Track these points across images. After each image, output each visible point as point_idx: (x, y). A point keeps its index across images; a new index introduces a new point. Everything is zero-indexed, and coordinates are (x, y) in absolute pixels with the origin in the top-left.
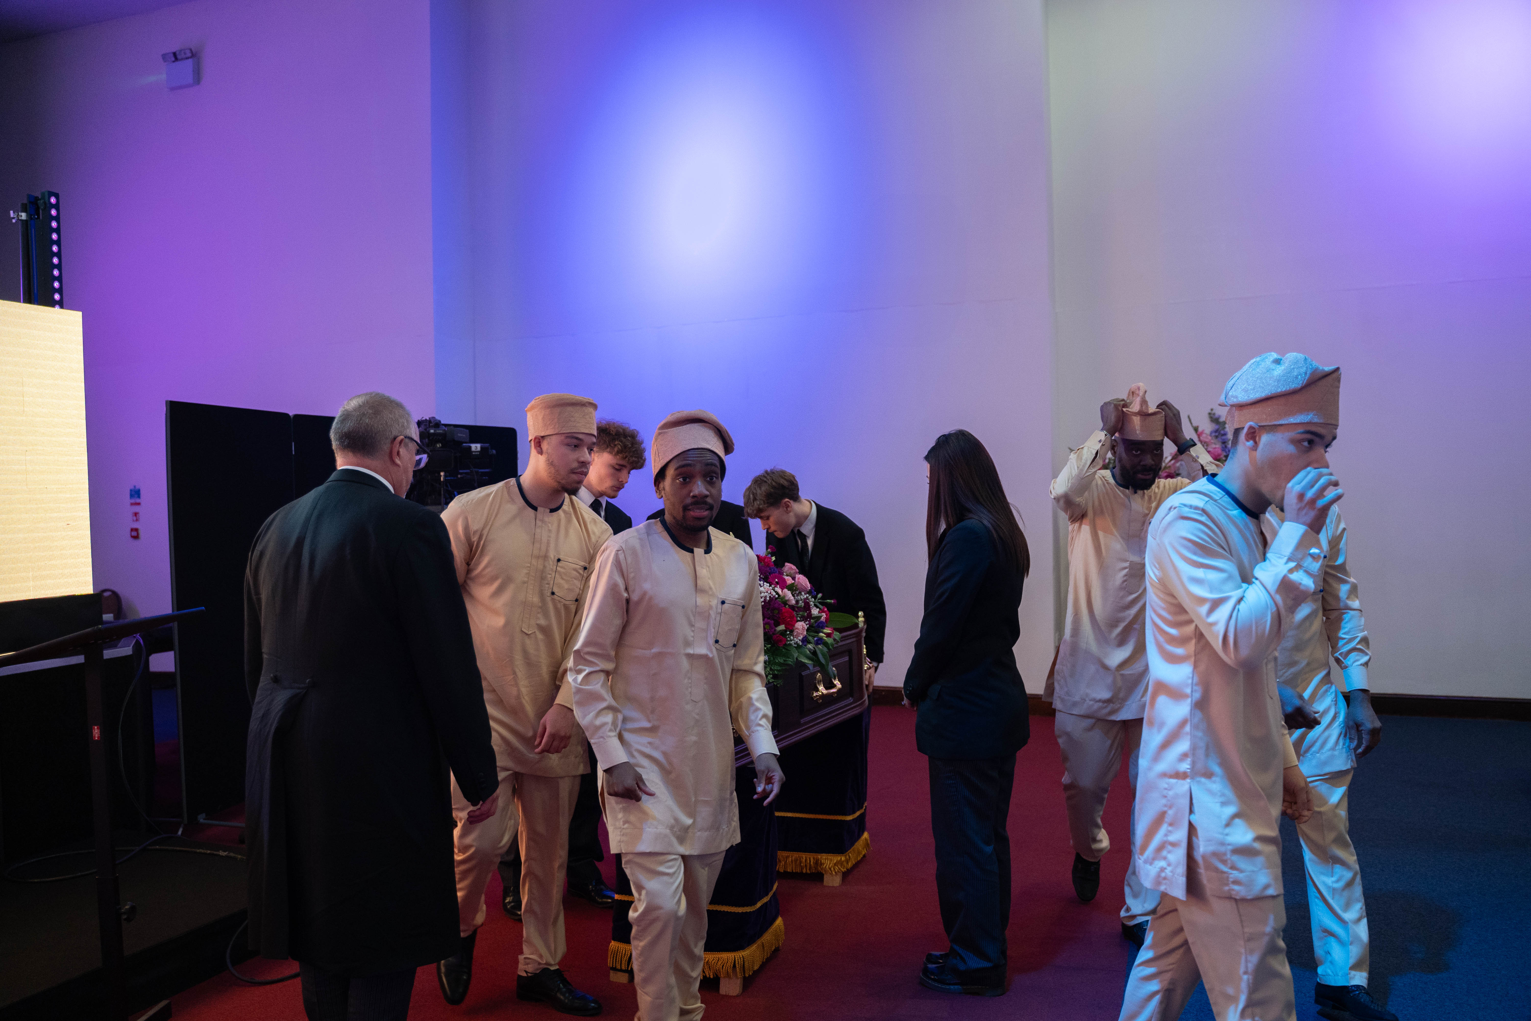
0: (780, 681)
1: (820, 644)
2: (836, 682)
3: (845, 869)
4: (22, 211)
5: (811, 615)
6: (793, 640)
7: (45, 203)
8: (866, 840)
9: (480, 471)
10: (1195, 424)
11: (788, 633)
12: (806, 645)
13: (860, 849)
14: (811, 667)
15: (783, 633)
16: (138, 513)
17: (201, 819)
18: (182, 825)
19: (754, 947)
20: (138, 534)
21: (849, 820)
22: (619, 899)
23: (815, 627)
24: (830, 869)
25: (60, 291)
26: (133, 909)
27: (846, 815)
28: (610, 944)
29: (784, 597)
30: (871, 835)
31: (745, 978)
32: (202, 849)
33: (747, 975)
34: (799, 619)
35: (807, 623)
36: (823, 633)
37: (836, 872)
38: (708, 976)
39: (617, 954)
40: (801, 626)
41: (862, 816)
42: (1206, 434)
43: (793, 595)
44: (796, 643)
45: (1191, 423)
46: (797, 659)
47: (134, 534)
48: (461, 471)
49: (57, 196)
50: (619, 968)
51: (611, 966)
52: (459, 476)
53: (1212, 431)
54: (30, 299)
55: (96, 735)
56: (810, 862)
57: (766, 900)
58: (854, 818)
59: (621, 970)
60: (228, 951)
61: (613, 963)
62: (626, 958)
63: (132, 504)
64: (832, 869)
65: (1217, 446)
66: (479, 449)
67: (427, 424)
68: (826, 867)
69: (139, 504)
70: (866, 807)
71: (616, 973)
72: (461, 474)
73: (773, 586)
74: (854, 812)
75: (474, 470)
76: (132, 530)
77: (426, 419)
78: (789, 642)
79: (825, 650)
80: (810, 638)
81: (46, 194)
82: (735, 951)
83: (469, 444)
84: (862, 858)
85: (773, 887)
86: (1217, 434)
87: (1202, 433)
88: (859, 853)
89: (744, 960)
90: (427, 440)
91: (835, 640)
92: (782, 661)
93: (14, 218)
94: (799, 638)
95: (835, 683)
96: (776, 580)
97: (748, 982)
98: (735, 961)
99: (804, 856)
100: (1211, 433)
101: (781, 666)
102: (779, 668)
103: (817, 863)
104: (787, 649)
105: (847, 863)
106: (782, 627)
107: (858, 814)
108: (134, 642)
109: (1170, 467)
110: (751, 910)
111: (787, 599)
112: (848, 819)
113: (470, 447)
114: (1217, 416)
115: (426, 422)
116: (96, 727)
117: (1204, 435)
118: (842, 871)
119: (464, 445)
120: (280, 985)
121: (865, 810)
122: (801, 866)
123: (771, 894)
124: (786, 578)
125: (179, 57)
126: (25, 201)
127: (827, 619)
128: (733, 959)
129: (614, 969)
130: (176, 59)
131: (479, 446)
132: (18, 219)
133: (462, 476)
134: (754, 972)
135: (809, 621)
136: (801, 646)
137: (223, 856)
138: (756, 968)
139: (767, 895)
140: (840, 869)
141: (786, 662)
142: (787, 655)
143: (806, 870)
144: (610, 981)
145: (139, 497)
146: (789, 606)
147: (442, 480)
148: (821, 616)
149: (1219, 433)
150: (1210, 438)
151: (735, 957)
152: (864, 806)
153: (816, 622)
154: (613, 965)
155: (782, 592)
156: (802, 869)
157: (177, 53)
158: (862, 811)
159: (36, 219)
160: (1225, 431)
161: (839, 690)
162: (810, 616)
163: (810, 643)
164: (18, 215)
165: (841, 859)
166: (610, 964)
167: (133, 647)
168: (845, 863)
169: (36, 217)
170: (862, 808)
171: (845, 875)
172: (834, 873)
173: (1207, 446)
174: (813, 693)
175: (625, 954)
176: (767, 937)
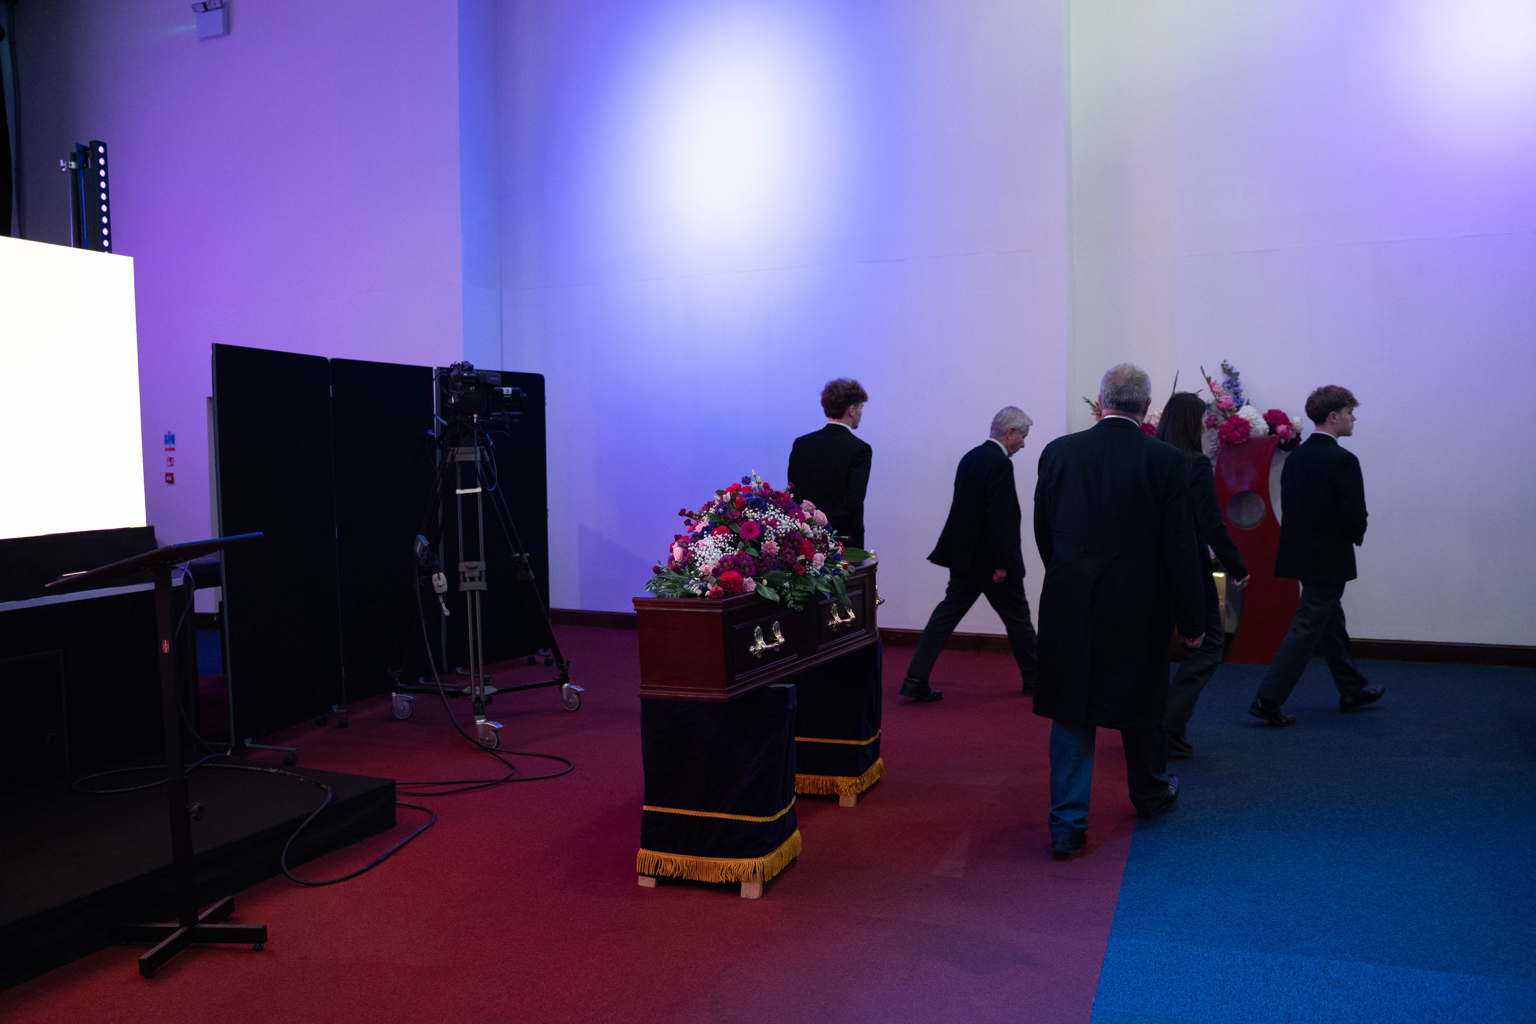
0: (800, 607)
1: (836, 574)
2: (852, 614)
3: (860, 791)
4: (71, 161)
5: (829, 547)
6: (812, 570)
7: (93, 152)
8: (880, 765)
9: (511, 413)
10: (1207, 375)
11: (808, 563)
12: (823, 576)
13: (874, 773)
14: (828, 596)
15: (803, 562)
16: (172, 458)
17: (248, 743)
18: (230, 748)
19: (773, 855)
20: (173, 479)
21: (864, 745)
22: (647, 809)
23: (832, 559)
24: (846, 791)
25: (108, 237)
26: (200, 809)
27: (861, 740)
28: (638, 852)
29: (803, 530)
30: (884, 762)
32: (252, 767)
33: (767, 881)
34: (817, 550)
35: (825, 554)
36: (840, 564)
37: (850, 794)
39: (645, 861)
40: (819, 557)
41: (877, 742)
42: (1218, 384)
43: (812, 529)
44: (815, 573)
45: (1204, 374)
46: (816, 588)
47: (169, 478)
48: (493, 414)
49: (105, 146)
50: (647, 874)
51: (640, 872)
52: (491, 418)
53: (1224, 382)
54: (79, 243)
55: (166, 649)
56: (827, 783)
57: (784, 811)
58: (868, 743)
59: (649, 876)
60: (283, 856)
61: (641, 869)
62: (653, 865)
63: (166, 450)
64: (848, 791)
65: (1229, 397)
66: (510, 392)
67: (461, 367)
68: (841, 789)
69: (173, 449)
70: (880, 734)
71: (644, 879)
72: (493, 416)
73: (793, 519)
74: (869, 738)
75: (505, 412)
76: (167, 475)
77: (459, 364)
78: (808, 572)
79: (842, 581)
80: (827, 569)
81: (94, 144)
82: (757, 857)
83: (501, 388)
84: (876, 782)
85: (791, 801)
86: (1229, 385)
87: (1214, 383)
88: (873, 777)
90: (460, 383)
91: (850, 573)
92: (802, 588)
93: (64, 167)
94: (818, 568)
95: (850, 614)
96: (796, 514)
98: (755, 867)
99: (821, 778)
100: (1224, 384)
101: (801, 593)
102: (800, 595)
103: (834, 785)
104: (806, 578)
105: (862, 785)
106: (802, 557)
107: (872, 739)
108: (184, 574)
110: (771, 820)
111: (806, 532)
113: (502, 390)
114: (1229, 367)
115: (459, 366)
116: (165, 641)
117: (1216, 386)
118: (856, 793)
119: (496, 388)
121: (879, 736)
122: (818, 788)
123: (789, 808)
124: (805, 513)
125: (208, 7)
126: (74, 150)
127: (843, 553)
129: (643, 874)
130: (206, 9)
131: (510, 389)
132: (68, 168)
133: (494, 418)
134: (773, 877)
135: (827, 553)
136: (819, 575)
137: (272, 773)
138: (775, 874)
139: (786, 807)
140: (854, 791)
141: (806, 590)
142: (807, 583)
143: (823, 791)
144: (638, 886)
145: (173, 442)
146: (808, 538)
147: (475, 422)
148: (838, 550)
149: (1232, 384)
150: (1222, 388)
151: (755, 865)
152: (878, 733)
153: (832, 555)
154: (641, 871)
155: (801, 525)
156: (819, 790)
157: (207, 3)
158: (876, 737)
159: (85, 167)
160: (1237, 382)
161: (853, 620)
162: (827, 547)
163: (827, 573)
164: (68, 164)
165: (856, 781)
166: (638, 870)
167: (183, 578)
168: (859, 786)
169: (85, 166)
170: (876, 734)
171: (860, 797)
172: (849, 795)
173: (1219, 396)
174: (829, 622)
175: (653, 860)
176: (785, 847)
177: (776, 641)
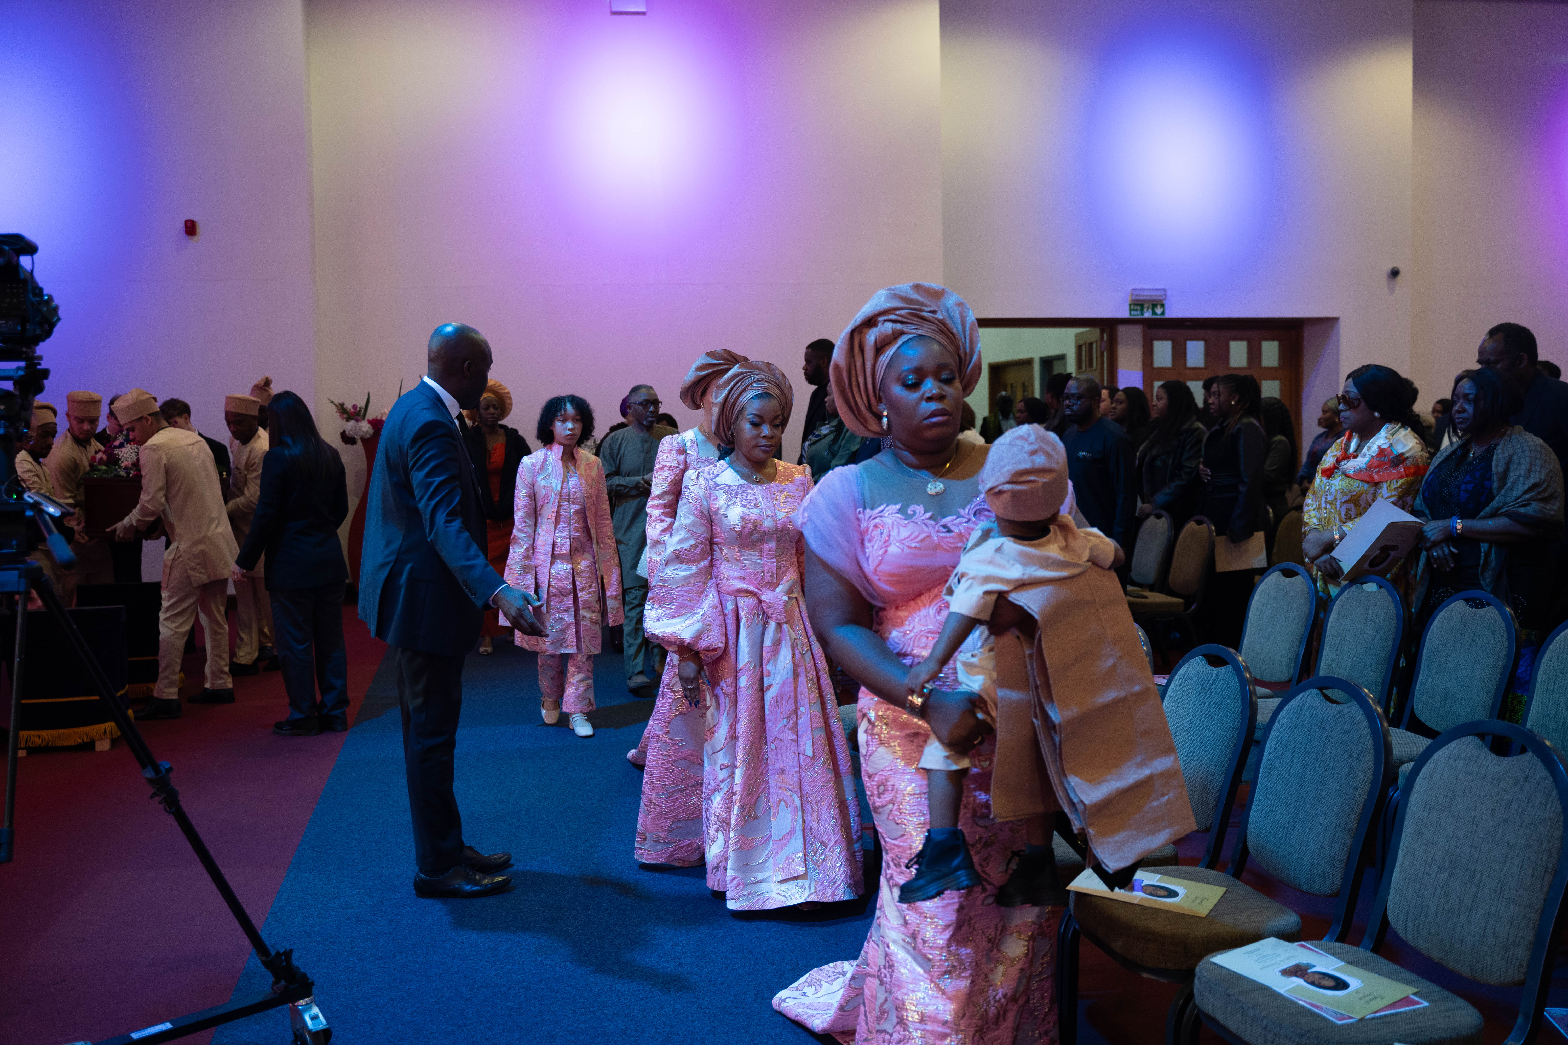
31: (112, 739)
33: (115, 737)
39: (23, 738)
51: (19, 747)
62: (28, 740)
89: (111, 728)
128: (103, 728)
134: (119, 734)
144: (17, 757)
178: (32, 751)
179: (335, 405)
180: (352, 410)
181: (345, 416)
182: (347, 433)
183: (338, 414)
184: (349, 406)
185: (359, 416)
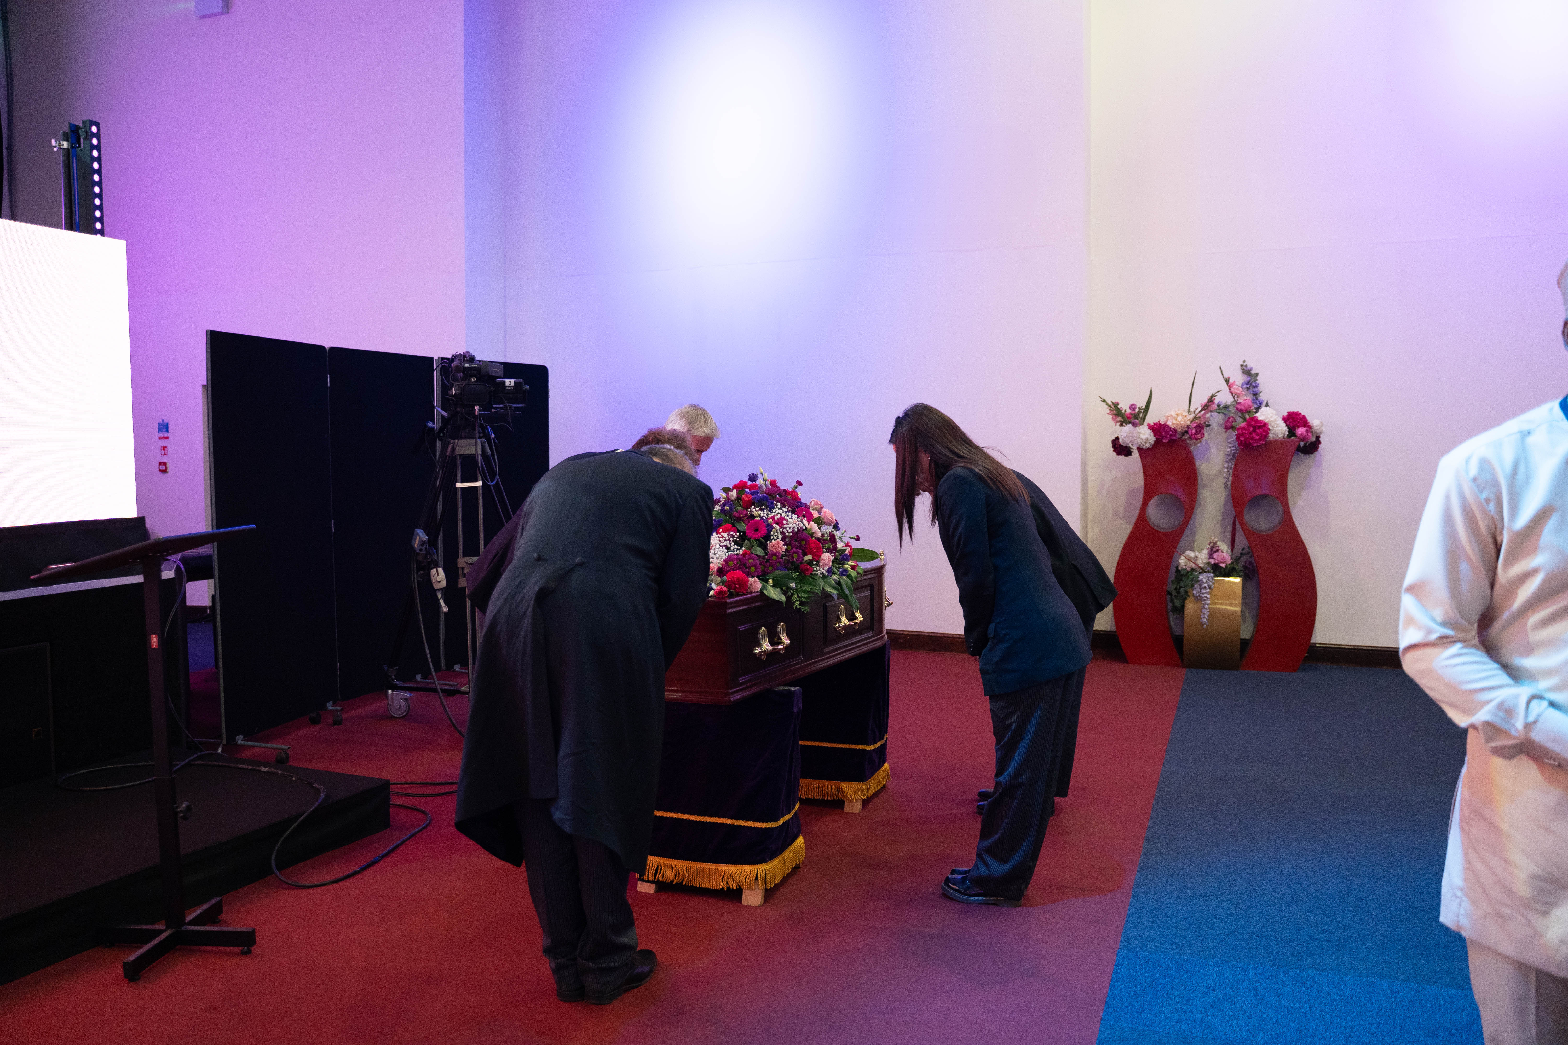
0: (807, 608)
1: (844, 575)
2: (859, 616)
3: (866, 797)
4: (63, 140)
5: (837, 547)
6: (819, 570)
7: (86, 132)
8: (886, 770)
9: (514, 405)
10: (1226, 376)
11: (815, 563)
12: (831, 576)
13: (881, 779)
14: (836, 597)
15: (810, 562)
16: (166, 447)
17: (239, 740)
18: (221, 745)
19: (776, 861)
20: (166, 468)
23: (840, 559)
24: (851, 796)
25: (101, 220)
26: (188, 808)
27: (867, 744)
29: (811, 529)
30: (891, 768)
31: (766, 890)
32: (244, 764)
33: (769, 888)
34: (824, 550)
35: (833, 554)
36: (847, 564)
37: (856, 800)
38: (731, 887)
40: (827, 557)
41: (883, 747)
42: (1237, 385)
43: (819, 528)
44: (823, 573)
45: (1223, 374)
46: (823, 589)
47: (163, 468)
48: (494, 406)
49: (98, 125)
50: (647, 879)
52: (493, 411)
53: (1243, 383)
54: (71, 226)
55: (155, 644)
56: (832, 789)
57: (788, 817)
58: (875, 748)
59: (648, 881)
60: (273, 856)
63: (160, 438)
64: (853, 796)
65: (1248, 398)
66: (513, 384)
67: (462, 358)
68: (847, 794)
69: (167, 438)
70: (887, 738)
71: (643, 884)
72: (495, 408)
73: (801, 518)
74: (875, 743)
75: (507, 404)
76: (160, 464)
77: (460, 354)
78: (815, 572)
79: (849, 582)
80: (835, 569)
81: (88, 123)
82: (759, 864)
83: (503, 379)
84: (882, 788)
85: (795, 806)
86: (1248, 386)
87: (1233, 384)
88: (879, 782)
89: (765, 873)
90: (462, 374)
91: (858, 573)
92: (808, 589)
93: (55, 147)
94: (825, 568)
96: (804, 512)
97: (769, 894)
98: (757, 874)
99: (826, 783)
100: (1242, 385)
101: (808, 594)
102: (806, 595)
103: (839, 790)
104: (814, 579)
105: (868, 791)
106: (809, 557)
107: (879, 744)
108: (175, 566)
109: (1199, 417)
110: (774, 826)
111: (813, 531)
112: (869, 749)
113: (504, 382)
114: (1248, 367)
115: (460, 357)
116: (154, 636)
117: (1235, 387)
118: (862, 798)
119: (499, 379)
120: (323, 888)
121: (886, 741)
122: (822, 793)
123: (792, 814)
124: (813, 512)
126: (67, 129)
127: (851, 553)
128: (756, 872)
129: (642, 880)
131: (512, 381)
132: (60, 147)
133: (495, 410)
134: (775, 885)
136: (827, 576)
137: (264, 772)
138: (777, 882)
139: (789, 813)
140: (860, 796)
141: (813, 591)
142: (814, 584)
143: (827, 797)
144: (637, 892)
145: (167, 431)
146: (816, 538)
147: (476, 414)
148: (846, 550)
149: (1251, 385)
150: (1241, 389)
151: (757, 870)
152: (885, 737)
153: (840, 555)
155: (809, 524)
156: (824, 796)
158: (883, 742)
159: (78, 147)
160: (1256, 383)
162: (835, 547)
163: (834, 574)
164: (60, 143)
165: (861, 787)
167: (175, 570)
168: (865, 792)
169: (77, 145)
170: (883, 739)
171: (866, 803)
172: (854, 800)
173: (1238, 397)
174: (836, 623)
176: (789, 854)
177: (781, 643)
178: (663, 887)
179: (1107, 404)
180: (1128, 411)
181: (1119, 419)
182: (1120, 440)
183: (1111, 416)
184: (1125, 407)
185: (1137, 418)
